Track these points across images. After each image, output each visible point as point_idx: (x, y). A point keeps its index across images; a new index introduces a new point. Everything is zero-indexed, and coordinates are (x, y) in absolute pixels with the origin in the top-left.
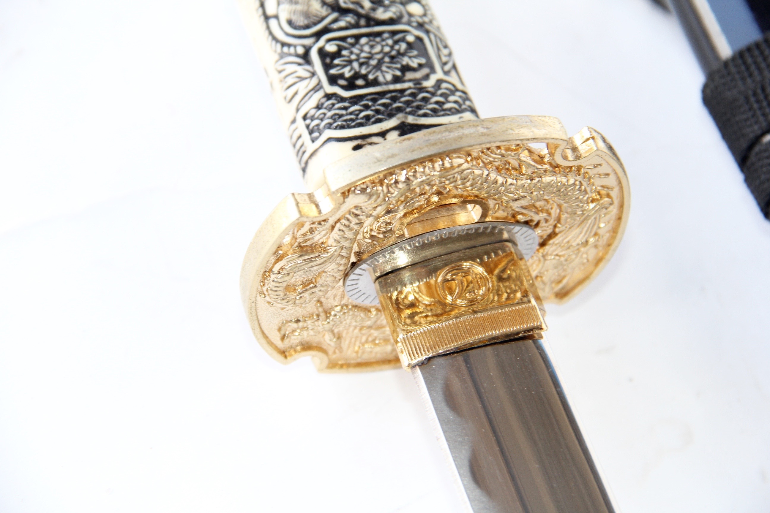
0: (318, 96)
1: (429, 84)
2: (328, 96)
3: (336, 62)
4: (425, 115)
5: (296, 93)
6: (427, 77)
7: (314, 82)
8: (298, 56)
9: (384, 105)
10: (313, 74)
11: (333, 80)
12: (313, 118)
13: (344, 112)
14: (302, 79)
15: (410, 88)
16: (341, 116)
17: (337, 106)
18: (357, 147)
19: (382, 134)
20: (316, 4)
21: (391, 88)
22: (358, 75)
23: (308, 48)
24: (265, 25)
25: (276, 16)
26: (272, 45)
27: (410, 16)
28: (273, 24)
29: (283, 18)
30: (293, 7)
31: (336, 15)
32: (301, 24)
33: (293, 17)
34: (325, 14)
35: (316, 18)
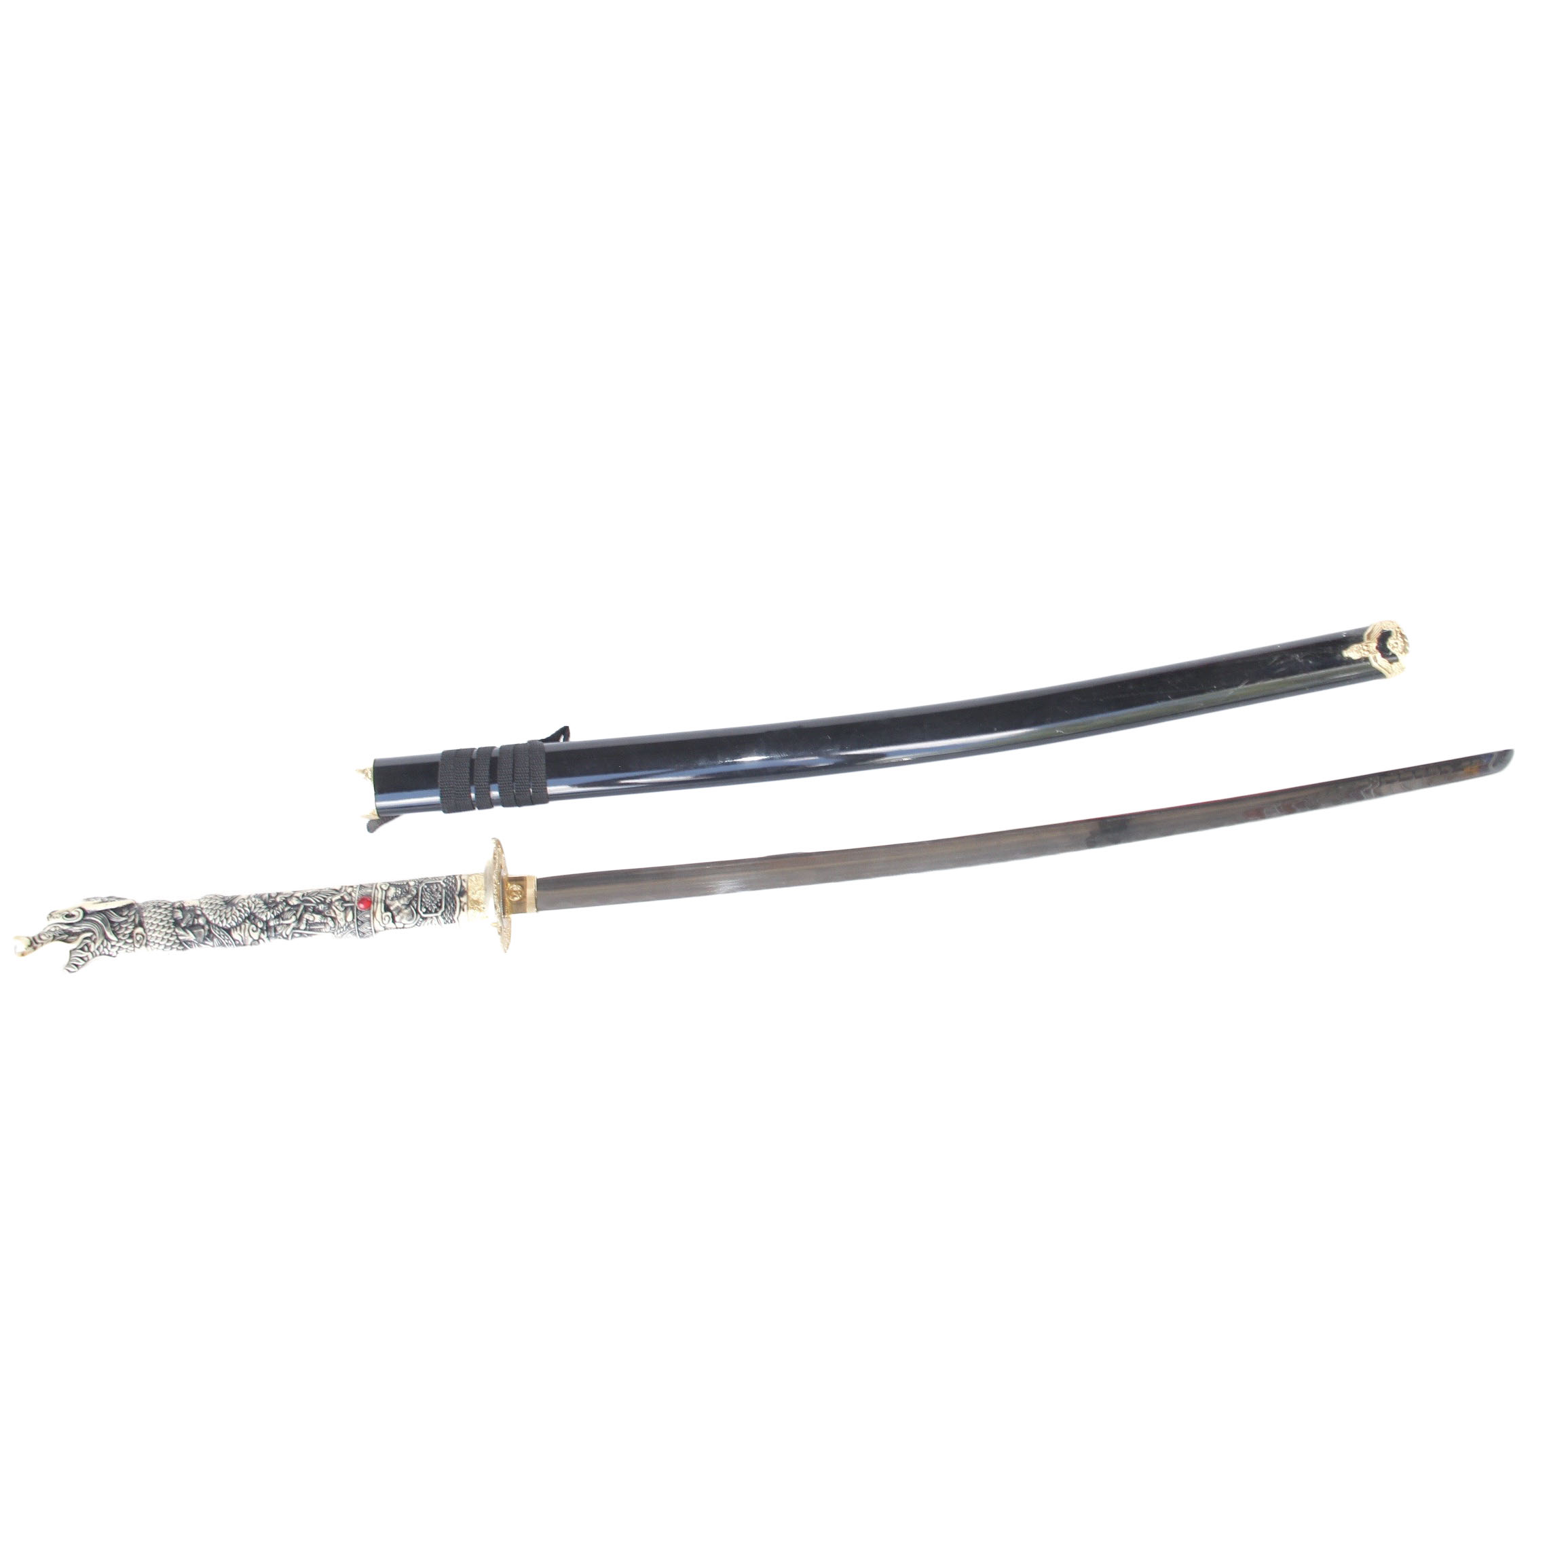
0: (440, 918)
1: (444, 885)
2: (442, 915)
3: (430, 910)
4: (457, 888)
5: (436, 924)
6: (441, 886)
7: (435, 918)
8: (422, 921)
9: (450, 899)
10: (432, 918)
11: (436, 912)
12: (447, 921)
13: (449, 911)
14: (431, 922)
15: (446, 890)
16: (451, 912)
17: (447, 913)
18: (463, 910)
19: (461, 902)
20: (406, 911)
21: (444, 896)
22: (437, 905)
23: (421, 917)
24: (406, 929)
25: (406, 924)
26: (414, 929)
27: (415, 885)
28: (408, 925)
29: (408, 922)
30: (406, 918)
31: (412, 906)
32: (411, 917)
33: (409, 919)
34: (410, 909)
35: (411, 912)
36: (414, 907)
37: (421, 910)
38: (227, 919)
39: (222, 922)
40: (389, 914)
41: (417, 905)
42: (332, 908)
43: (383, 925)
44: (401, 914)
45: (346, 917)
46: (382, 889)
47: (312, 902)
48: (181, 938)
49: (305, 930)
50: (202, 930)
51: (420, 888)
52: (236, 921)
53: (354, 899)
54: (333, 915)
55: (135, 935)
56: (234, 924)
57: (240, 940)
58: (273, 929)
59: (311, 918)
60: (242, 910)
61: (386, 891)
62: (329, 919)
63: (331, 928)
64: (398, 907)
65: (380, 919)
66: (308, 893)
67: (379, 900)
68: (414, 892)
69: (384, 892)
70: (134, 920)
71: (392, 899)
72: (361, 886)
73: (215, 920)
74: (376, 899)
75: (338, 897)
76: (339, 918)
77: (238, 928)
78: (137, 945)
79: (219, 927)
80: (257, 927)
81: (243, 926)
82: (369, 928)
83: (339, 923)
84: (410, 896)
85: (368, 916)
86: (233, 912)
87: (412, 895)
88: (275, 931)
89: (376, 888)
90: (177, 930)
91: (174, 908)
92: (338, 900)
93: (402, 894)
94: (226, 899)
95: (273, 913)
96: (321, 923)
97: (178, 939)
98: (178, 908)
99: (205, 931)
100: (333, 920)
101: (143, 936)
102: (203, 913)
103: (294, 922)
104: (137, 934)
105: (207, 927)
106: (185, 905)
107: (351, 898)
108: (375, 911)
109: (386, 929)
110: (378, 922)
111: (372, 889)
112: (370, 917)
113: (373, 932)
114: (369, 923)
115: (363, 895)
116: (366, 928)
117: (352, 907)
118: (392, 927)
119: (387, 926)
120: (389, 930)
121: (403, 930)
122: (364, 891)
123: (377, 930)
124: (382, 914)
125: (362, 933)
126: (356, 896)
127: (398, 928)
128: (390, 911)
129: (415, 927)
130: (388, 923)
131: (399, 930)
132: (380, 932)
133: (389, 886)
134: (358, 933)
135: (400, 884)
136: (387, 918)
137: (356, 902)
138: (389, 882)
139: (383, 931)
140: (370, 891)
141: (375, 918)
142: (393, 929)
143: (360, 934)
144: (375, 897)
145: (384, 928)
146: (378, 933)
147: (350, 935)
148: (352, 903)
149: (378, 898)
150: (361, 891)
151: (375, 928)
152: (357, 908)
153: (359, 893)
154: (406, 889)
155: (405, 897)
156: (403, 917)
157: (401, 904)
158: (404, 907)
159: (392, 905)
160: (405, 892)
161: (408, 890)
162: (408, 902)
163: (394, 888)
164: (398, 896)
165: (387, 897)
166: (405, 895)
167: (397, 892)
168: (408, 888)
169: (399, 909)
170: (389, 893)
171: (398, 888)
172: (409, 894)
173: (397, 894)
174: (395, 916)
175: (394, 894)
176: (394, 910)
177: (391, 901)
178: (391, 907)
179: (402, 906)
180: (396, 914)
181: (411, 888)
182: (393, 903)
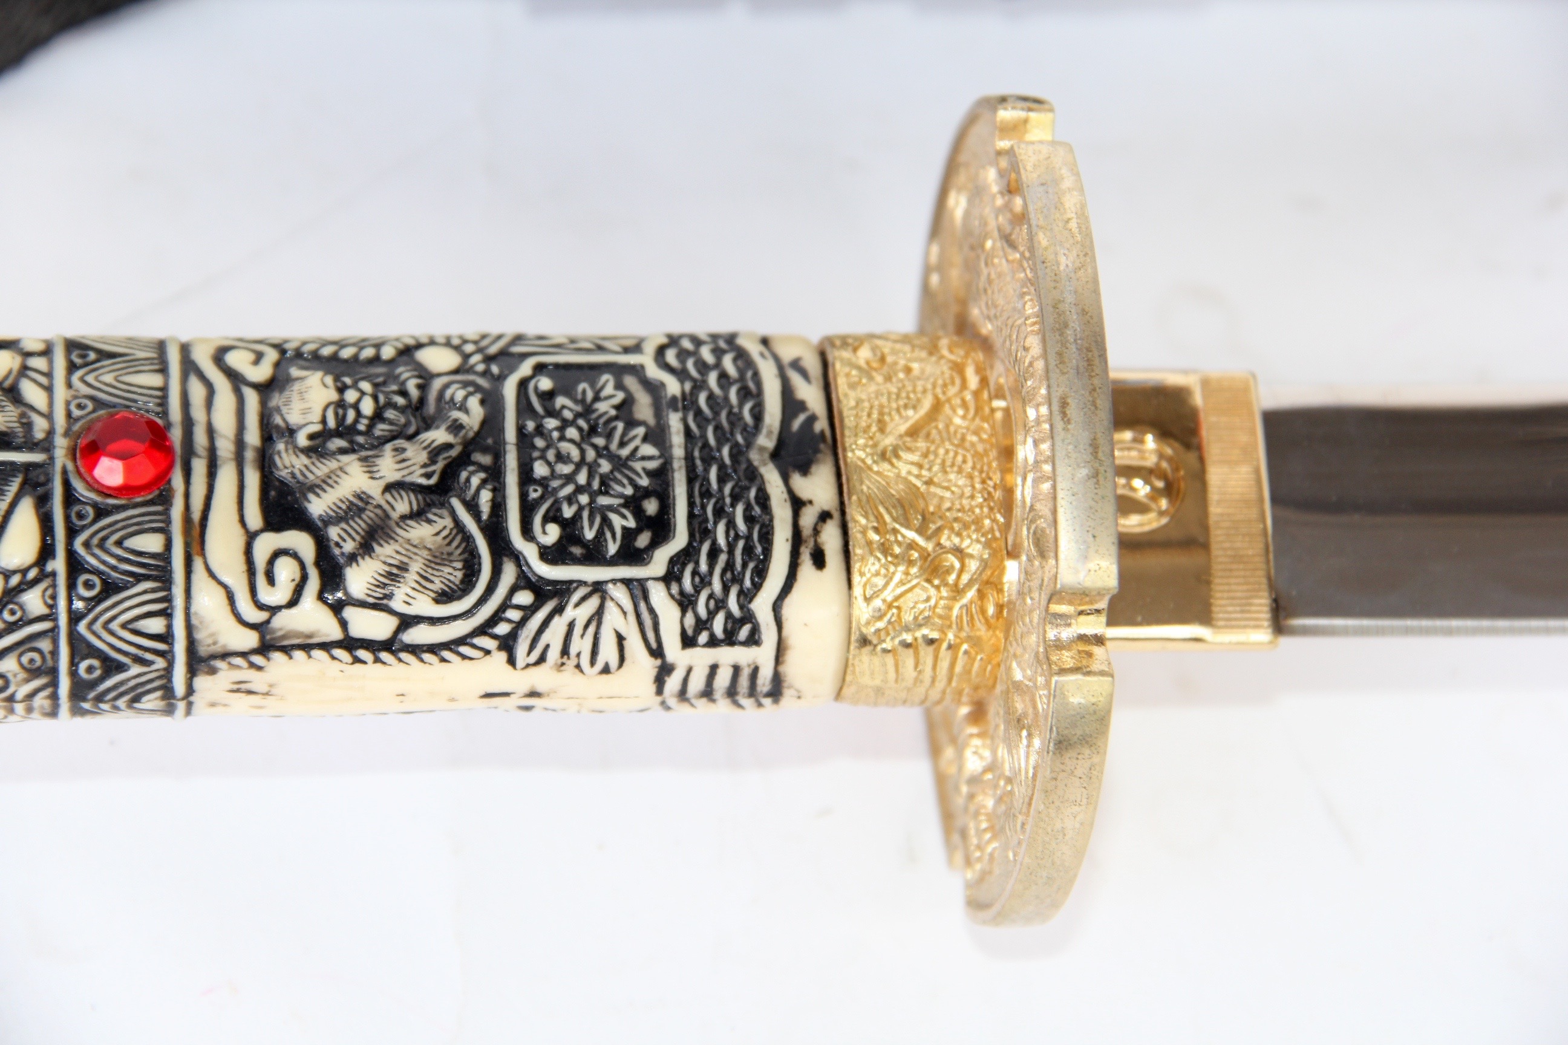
0: (659, 595)
1: (673, 387)
2: (670, 577)
3: (589, 535)
4: (758, 415)
5: (620, 639)
6: (654, 388)
7: (619, 593)
8: (529, 611)
9: (722, 480)
10: (598, 588)
11: (630, 555)
12: (702, 625)
13: (723, 558)
14: (598, 615)
15: (684, 420)
16: (729, 566)
17: (704, 567)
18: (819, 560)
19: (797, 504)
20: (421, 532)
21: (678, 452)
22: (633, 504)
23: (525, 581)
24: (403, 655)
25: (407, 622)
26: (464, 657)
27: (470, 370)
28: (418, 635)
29: (424, 606)
30: (411, 577)
31: (455, 502)
32: (459, 575)
33: (438, 585)
34: (448, 522)
35: (455, 544)
36: (472, 507)
37: (527, 532)
40: (302, 542)
41: (499, 492)
43: (256, 616)
44: (386, 551)
46: (235, 378)
51: (510, 390)
53: (40, 426)
61: (265, 389)
65: (235, 577)
67: (225, 447)
68: (474, 415)
69: (252, 398)
71: (317, 447)
72: (72, 345)
74: (200, 438)
82: (156, 625)
85: (152, 543)
87: (456, 427)
89: (189, 367)
93: (378, 416)
107: (23, 415)
108: (196, 515)
109: (265, 648)
110: (221, 593)
111: (163, 370)
112: (165, 556)
113: (167, 655)
114: (153, 590)
115: (99, 403)
116: (124, 626)
117: (33, 474)
118: (310, 636)
119: (285, 621)
120: (287, 650)
121: (377, 660)
122: (109, 378)
123: (203, 650)
124: (251, 537)
125: (121, 667)
126: (51, 404)
127: (350, 644)
128: (299, 520)
129: (464, 650)
130: (293, 602)
131: (364, 662)
132: (238, 667)
133: (277, 365)
134: (90, 669)
135: (368, 353)
136: (286, 571)
137: (61, 444)
138: (277, 333)
139: (258, 659)
140: (156, 380)
141: (198, 564)
142: (326, 646)
143: (98, 673)
144: (188, 424)
145: (251, 640)
146: (226, 675)
147: (22, 675)
148: (31, 445)
149: (211, 432)
150: (90, 379)
151: (189, 628)
152: (67, 485)
153: (69, 385)
154: (404, 393)
155: (410, 438)
156: (395, 571)
157: (380, 485)
158: (402, 505)
159: (314, 488)
160: (390, 414)
161: (422, 401)
162: (428, 476)
163: (319, 374)
164: (360, 433)
165: (277, 427)
166: (407, 424)
167: (341, 404)
168: (412, 386)
169: (368, 515)
170: (280, 404)
171: (348, 380)
172: (428, 424)
173: (344, 416)
174: (342, 561)
175: (316, 416)
176: (327, 521)
177: (304, 460)
178: (311, 496)
179: (388, 496)
180: (349, 546)
181: (437, 384)
182: (319, 473)
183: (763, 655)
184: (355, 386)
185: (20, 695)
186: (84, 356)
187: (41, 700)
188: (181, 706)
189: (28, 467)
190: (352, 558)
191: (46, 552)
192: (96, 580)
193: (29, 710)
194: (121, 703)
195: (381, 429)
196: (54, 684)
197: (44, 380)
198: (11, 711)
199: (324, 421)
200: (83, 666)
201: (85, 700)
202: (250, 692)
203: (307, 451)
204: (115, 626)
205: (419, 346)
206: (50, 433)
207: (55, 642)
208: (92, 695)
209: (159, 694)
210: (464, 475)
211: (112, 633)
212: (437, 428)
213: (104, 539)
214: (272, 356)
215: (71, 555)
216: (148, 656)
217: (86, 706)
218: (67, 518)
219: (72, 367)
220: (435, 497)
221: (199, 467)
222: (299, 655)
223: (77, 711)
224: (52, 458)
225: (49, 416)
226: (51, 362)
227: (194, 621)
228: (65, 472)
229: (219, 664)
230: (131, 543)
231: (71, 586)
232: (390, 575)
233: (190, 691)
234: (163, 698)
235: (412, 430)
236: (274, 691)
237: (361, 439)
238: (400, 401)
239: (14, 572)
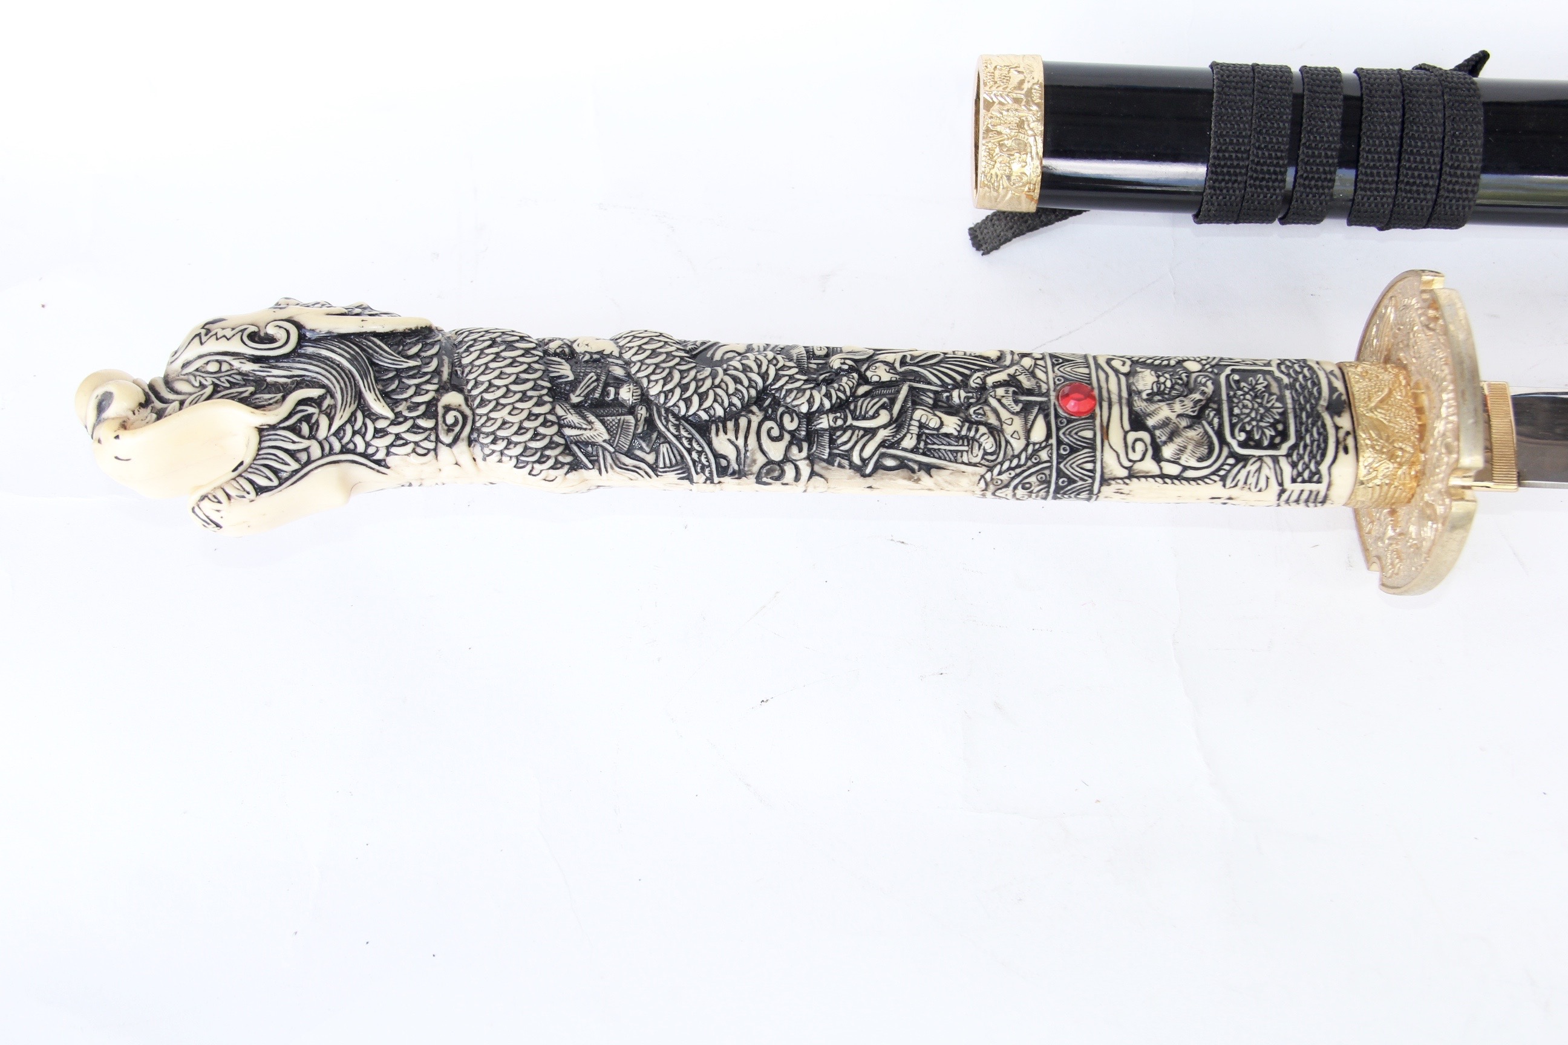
0: (1284, 464)
1: (1286, 380)
2: (1288, 455)
3: (1257, 437)
4: (1320, 392)
5: (1268, 478)
6: (1278, 380)
7: (1269, 461)
8: (1233, 466)
9: (1308, 418)
10: (1260, 458)
11: (1273, 446)
12: (1300, 474)
13: (1309, 448)
14: (1259, 470)
15: (1291, 393)
16: (1311, 452)
17: (1301, 452)
18: (1346, 451)
19: (1337, 428)
20: (1191, 433)
21: (1290, 406)
22: (1273, 425)
23: (1232, 454)
24: (1183, 481)
25: (1185, 468)
26: (1206, 483)
27: (1206, 371)
28: (1190, 474)
29: (1193, 463)
30: (1188, 451)
31: (1204, 422)
32: (1206, 451)
33: (1198, 455)
34: (1201, 430)
35: (1205, 438)
36: (1211, 424)
37: (1233, 435)
38: (703, 397)
39: (688, 402)
40: (1145, 436)
41: (1221, 418)
42: (986, 403)
43: (1127, 464)
44: (1178, 441)
45: (1028, 432)
46: (1116, 372)
47: (929, 383)
48: (568, 432)
49: (913, 451)
50: (630, 419)
51: (1222, 379)
52: (726, 404)
53: (1042, 386)
54: (992, 420)
55: (441, 411)
56: (720, 412)
57: (732, 454)
58: (826, 438)
59: (934, 423)
60: (742, 376)
61: (1127, 375)
62: (983, 429)
63: (986, 453)
64: (1167, 418)
65: (1119, 446)
66: (913, 358)
67: (1115, 398)
68: (1210, 388)
69: (1123, 379)
70: (437, 372)
71: (1150, 399)
72: (1052, 356)
73: (667, 394)
74: (1105, 394)
75: (1002, 376)
76: (1008, 430)
77: (730, 425)
78: (447, 439)
79: (675, 416)
80: (781, 427)
81: (743, 422)
82: (1089, 466)
83: (1007, 442)
84: (1197, 396)
86: (717, 382)
87: (1203, 393)
88: (832, 441)
89: (1098, 366)
90: (560, 411)
91: (546, 352)
92: (997, 385)
93: (1172, 388)
94: (689, 347)
95: (828, 395)
96: (959, 438)
97: (560, 433)
98: (555, 354)
99: (637, 421)
100: (991, 433)
101: (465, 417)
102: (628, 375)
103: (885, 427)
104: (448, 409)
105: (642, 412)
106: (578, 350)
107: (1037, 383)
108: (1105, 424)
109: (1131, 476)
110: (1114, 454)
111: (1088, 367)
112: (1094, 439)
113: (1093, 478)
114: (1089, 453)
115: (1066, 379)
116: (1077, 466)
117: (1042, 406)
118: (1148, 473)
119: (1138, 467)
120: (1138, 478)
121: (1173, 483)
122: (1068, 369)
123: (1106, 476)
124: (1126, 433)
125: (1075, 482)
126: (1048, 379)
127: (1163, 476)
128: (1145, 428)
129: (1207, 480)
130: (1142, 459)
131: (1167, 483)
132: (1119, 483)
133: (1131, 366)
134: (1063, 482)
135: (1165, 363)
136: (1139, 446)
137: (1053, 394)
138: (1129, 354)
139: (1127, 481)
140: (1086, 371)
141: (1106, 443)
142: (1153, 477)
143: (1066, 483)
144: (1100, 388)
145: (1125, 473)
146: (1114, 486)
147: (1038, 483)
148: (1041, 395)
149: (1109, 392)
150: (1061, 369)
151: (1102, 468)
152: (1055, 410)
153: (1054, 372)
154: (1181, 379)
155: (1185, 396)
156: (1182, 449)
157: (1175, 414)
158: (1184, 423)
159: (1149, 415)
160: (1177, 387)
161: (1188, 382)
162: (1194, 412)
163: (1149, 370)
164: (1166, 394)
165: (1134, 390)
166: (1183, 392)
167: (1158, 382)
168: (1184, 376)
169: (1171, 426)
170: (1134, 381)
171: (1160, 373)
172: (1191, 391)
173: (1160, 387)
174: (1160, 444)
175: (1150, 387)
176: (1155, 428)
177: (1145, 403)
178: (1148, 418)
179: (1178, 419)
180: (1164, 438)
181: (1194, 376)
182: (1151, 409)
183: (1322, 488)
184: (1163, 375)
185: (1035, 491)
186: (1056, 361)
187: (1042, 493)
188: (1095, 497)
189: (1041, 403)
190: (1165, 443)
191: (1049, 436)
192: (1068, 448)
193: (1037, 497)
194: (1072, 495)
195: (1174, 393)
196: (1049, 487)
197: (1044, 369)
198: (1030, 496)
199: (1152, 389)
200: (1061, 480)
201: (1059, 494)
202: (1122, 493)
203: (1146, 400)
204: (1074, 466)
205: (1184, 361)
206: (1048, 390)
207: (1051, 471)
208: (1062, 492)
209: (1087, 492)
210: (1207, 412)
211: (1073, 468)
212: (1195, 393)
213: (1071, 432)
214: (1129, 363)
215: (1058, 437)
216: (1086, 478)
217: (1059, 496)
218: (1056, 423)
219: (1054, 365)
220: (1195, 420)
221: (1105, 405)
222: (1143, 480)
223: (1055, 498)
224: (1049, 400)
225: (1047, 383)
226: (1045, 362)
227: (1104, 465)
228: (1055, 405)
229: (1113, 482)
230: (1079, 434)
231: (1058, 449)
232: (1180, 450)
233: (1099, 491)
234: (1088, 494)
235: (1185, 393)
236: (1131, 493)
237: (1166, 396)
238: (1180, 382)
239: (1037, 443)
